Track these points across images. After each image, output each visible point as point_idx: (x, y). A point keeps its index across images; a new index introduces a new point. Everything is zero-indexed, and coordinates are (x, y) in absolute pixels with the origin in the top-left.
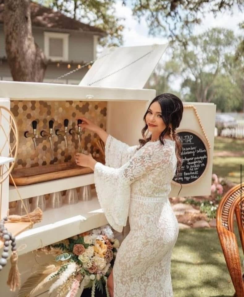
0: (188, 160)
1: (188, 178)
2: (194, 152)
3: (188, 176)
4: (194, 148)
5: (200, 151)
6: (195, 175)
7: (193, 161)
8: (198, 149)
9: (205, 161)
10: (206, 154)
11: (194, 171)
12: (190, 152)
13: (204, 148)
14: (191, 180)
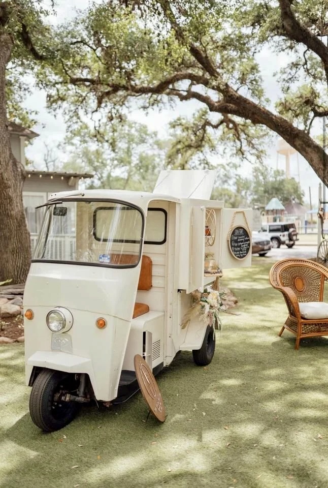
0: (241, 244)
1: (242, 255)
2: (243, 239)
3: (242, 254)
4: (243, 237)
5: (247, 238)
6: (245, 253)
7: (243, 245)
8: (245, 237)
9: (249, 245)
10: (249, 240)
11: (244, 251)
12: (242, 240)
13: (248, 236)
14: (244, 256)
